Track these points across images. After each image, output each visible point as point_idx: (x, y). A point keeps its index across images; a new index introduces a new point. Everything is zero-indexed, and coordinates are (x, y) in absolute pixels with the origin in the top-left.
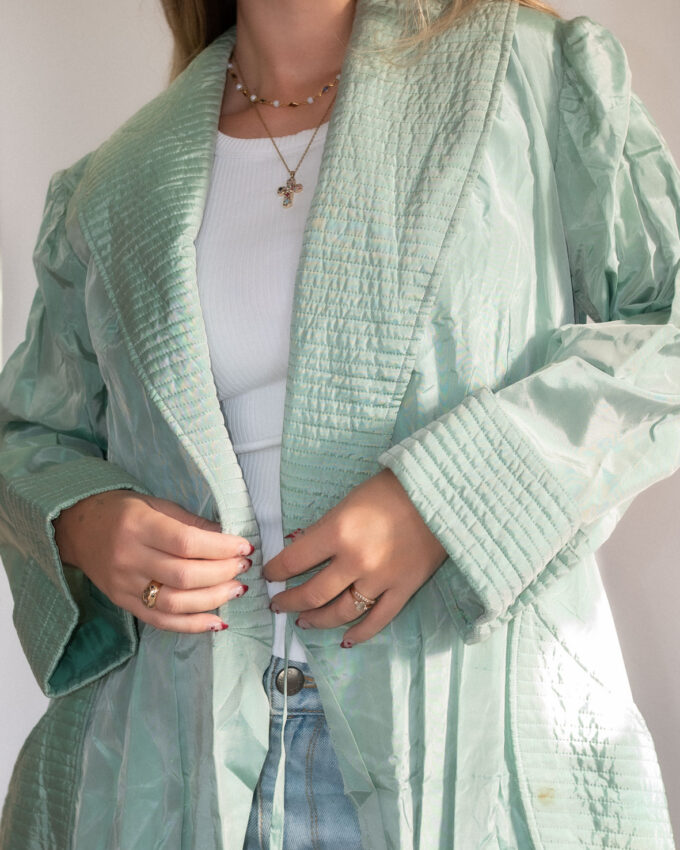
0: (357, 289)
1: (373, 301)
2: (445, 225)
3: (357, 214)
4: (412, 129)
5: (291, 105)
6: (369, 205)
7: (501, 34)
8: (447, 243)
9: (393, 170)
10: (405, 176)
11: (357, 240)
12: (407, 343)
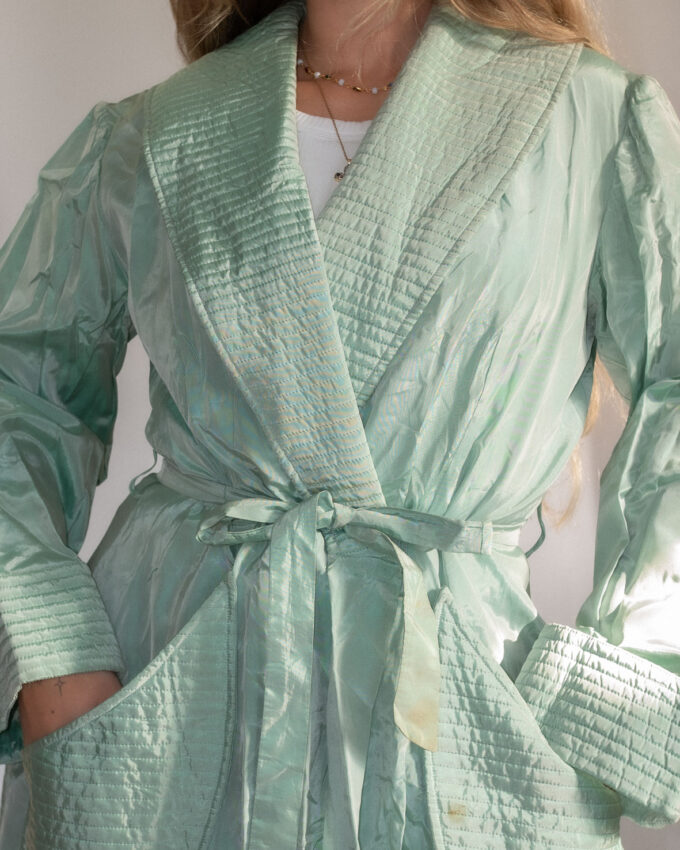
0: (351, 284)
1: (363, 299)
2: (450, 244)
3: (371, 213)
4: (446, 149)
5: (355, 89)
6: (384, 208)
7: (554, 84)
8: (447, 261)
9: (417, 181)
10: (426, 190)
11: (364, 237)
12: (385, 348)
